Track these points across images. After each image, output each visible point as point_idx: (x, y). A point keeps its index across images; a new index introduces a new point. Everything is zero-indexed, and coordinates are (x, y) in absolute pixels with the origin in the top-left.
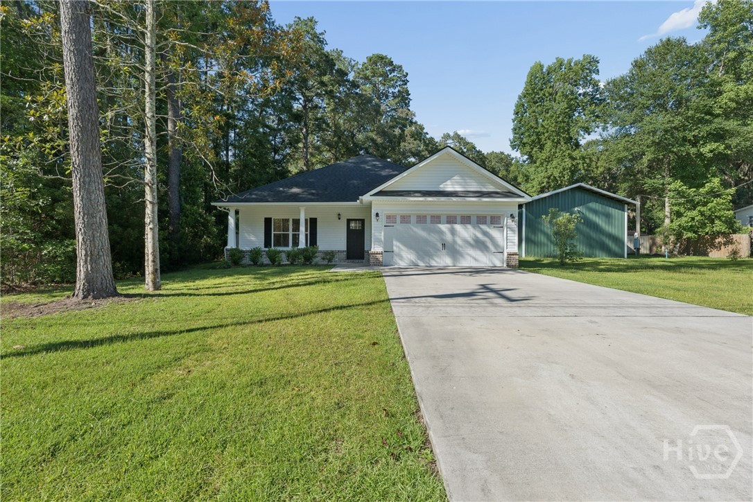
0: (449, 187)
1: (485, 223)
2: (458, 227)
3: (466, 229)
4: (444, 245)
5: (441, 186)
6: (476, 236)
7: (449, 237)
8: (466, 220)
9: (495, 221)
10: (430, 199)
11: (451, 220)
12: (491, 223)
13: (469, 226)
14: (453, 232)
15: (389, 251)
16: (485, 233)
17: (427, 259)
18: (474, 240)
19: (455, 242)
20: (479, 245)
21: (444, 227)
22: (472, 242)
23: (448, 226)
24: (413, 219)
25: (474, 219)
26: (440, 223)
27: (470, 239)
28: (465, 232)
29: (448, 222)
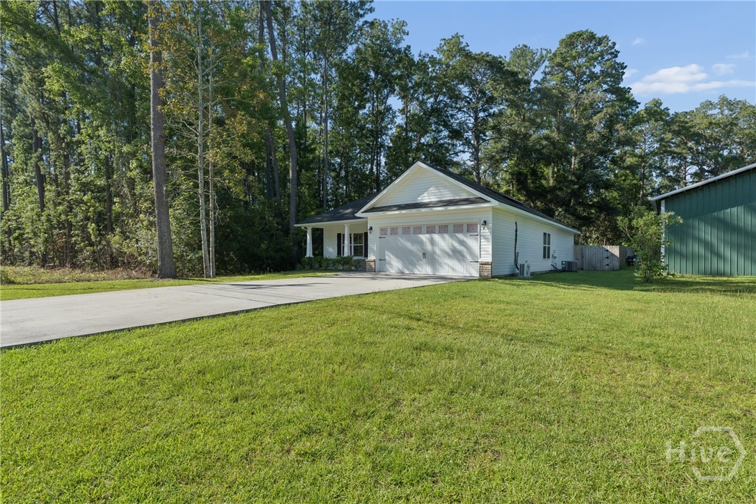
0: (425, 198)
1: (461, 231)
2: (436, 237)
3: (444, 238)
4: (424, 254)
5: (419, 198)
6: (453, 246)
7: (429, 247)
8: (443, 229)
9: (471, 228)
10: (404, 212)
11: (430, 230)
12: (468, 231)
13: (446, 236)
14: (432, 242)
15: (382, 260)
16: (462, 243)
17: (411, 267)
18: (451, 250)
19: (434, 252)
20: (457, 255)
21: (424, 237)
22: (450, 252)
23: (428, 236)
24: (400, 231)
25: (451, 228)
26: (421, 233)
27: (447, 249)
28: (443, 242)
29: (428, 232)
